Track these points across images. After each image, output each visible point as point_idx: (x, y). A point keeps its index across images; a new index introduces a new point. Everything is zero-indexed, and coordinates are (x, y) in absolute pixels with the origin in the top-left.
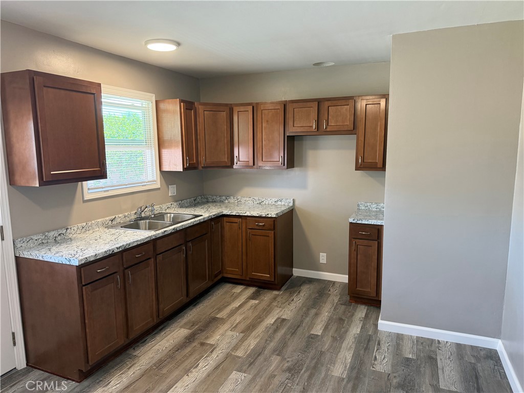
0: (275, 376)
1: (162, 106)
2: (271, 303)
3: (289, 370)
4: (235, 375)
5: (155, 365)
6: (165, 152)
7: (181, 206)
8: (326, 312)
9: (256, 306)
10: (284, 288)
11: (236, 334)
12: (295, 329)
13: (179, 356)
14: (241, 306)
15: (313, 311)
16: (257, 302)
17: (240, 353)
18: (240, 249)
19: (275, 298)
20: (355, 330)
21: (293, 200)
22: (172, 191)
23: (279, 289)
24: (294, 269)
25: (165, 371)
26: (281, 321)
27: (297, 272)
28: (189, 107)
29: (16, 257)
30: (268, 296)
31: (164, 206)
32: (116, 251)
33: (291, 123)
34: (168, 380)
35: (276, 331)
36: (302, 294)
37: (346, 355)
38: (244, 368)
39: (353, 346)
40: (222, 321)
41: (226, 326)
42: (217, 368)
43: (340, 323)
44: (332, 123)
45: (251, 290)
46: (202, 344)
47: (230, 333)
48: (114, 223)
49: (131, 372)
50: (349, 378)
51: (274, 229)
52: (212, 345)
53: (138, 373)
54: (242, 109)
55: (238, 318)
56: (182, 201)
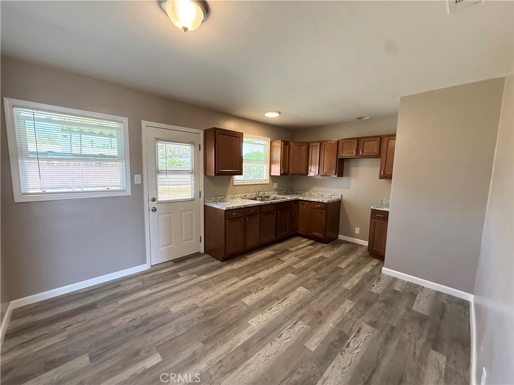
0: (310, 280)
1: (273, 144)
2: (320, 249)
3: (319, 279)
4: (290, 275)
5: (254, 262)
6: (273, 166)
7: (279, 194)
8: (351, 259)
9: (311, 249)
10: (331, 243)
11: (296, 258)
12: (329, 263)
13: (266, 261)
14: (303, 247)
15: (344, 257)
16: (312, 247)
17: (295, 266)
18: (307, 219)
19: (323, 247)
20: (367, 269)
21: (341, 195)
22: (275, 186)
23: (327, 244)
24: (339, 235)
25: (258, 266)
26: (323, 258)
27: (341, 237)
28: (286, 144)
29: (205, 205)
30: (319, 246)
31: (270, 193)
32: (242, 207)
33: (341, 151)
34: (259, 269)
35: (318, 261)
36: (340, 248)
37: (355, 280)
38: (296, 273)
39: (362, 277)
40: (291, 252)
41: (292, 254)
42: (282, 270)
43: (358, 265)
44: (365, 151)
45: (312, 242)
46: (278, 259)
47: (293, 257)
48: (246, 197)
49: (243, 263)
50: (352, 290)
51: (326, 209)
52: (283, 260)
53: (246, 264)
54: (314, 144)
55: (300, 252)
56: (279, 191)
